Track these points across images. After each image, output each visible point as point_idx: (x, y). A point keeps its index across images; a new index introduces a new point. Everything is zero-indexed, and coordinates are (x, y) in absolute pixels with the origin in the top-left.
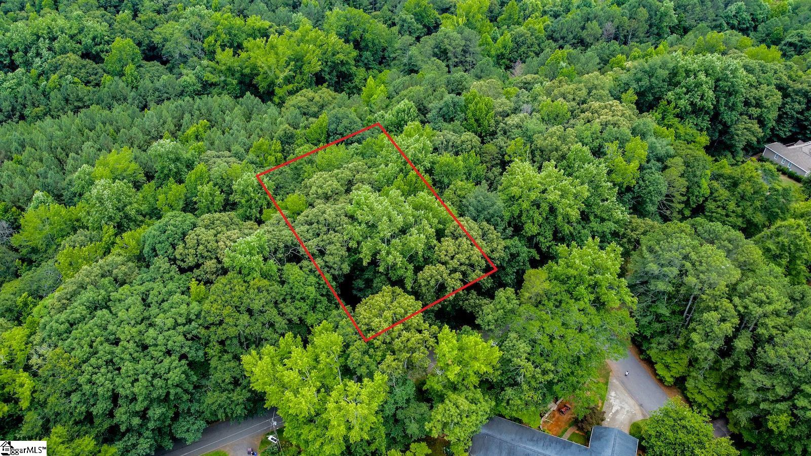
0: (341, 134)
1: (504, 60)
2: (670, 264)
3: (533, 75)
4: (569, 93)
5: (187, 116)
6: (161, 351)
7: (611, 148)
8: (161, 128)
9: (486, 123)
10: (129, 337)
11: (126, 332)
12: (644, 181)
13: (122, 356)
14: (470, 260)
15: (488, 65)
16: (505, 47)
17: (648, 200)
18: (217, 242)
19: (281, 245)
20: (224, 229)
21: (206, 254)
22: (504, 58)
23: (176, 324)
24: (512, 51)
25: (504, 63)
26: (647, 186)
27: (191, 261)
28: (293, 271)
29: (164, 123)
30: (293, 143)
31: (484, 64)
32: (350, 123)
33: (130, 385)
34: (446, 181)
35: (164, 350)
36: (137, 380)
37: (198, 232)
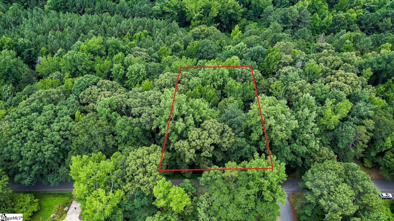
0: (203, 53)
1: (324, 30)
2: (318, 186)
3: (328, 44)
4: (329, 61)
5: (141, 27)
6: (49, 140)
7: (329, 102)
8: (127, 30)
9: (271, 67)
10: (37, 130)
11: (37, 126)
12: (342, 128)
13: (30, 137)
14: (204, 144)
15: (304, 32)
16: (327, 23)
17: (340, 140)
18: (98, 95)
19: (124, 106)
20: (106, 89)
21: (92, 100)
22: (325, 29)
23: (60, 130)
24: (331, 26)
25: (324, 32)
26: (343, 132)
27: (84, 101)
28: (120, 121)
29: (130, 28)
30: (178, 52)
31: (302, 31)
32: (208, 48)
33: (26, 152)
34: (229, 94)
35: (50, 140)
36: (30, 151)
37: (93, 88)
